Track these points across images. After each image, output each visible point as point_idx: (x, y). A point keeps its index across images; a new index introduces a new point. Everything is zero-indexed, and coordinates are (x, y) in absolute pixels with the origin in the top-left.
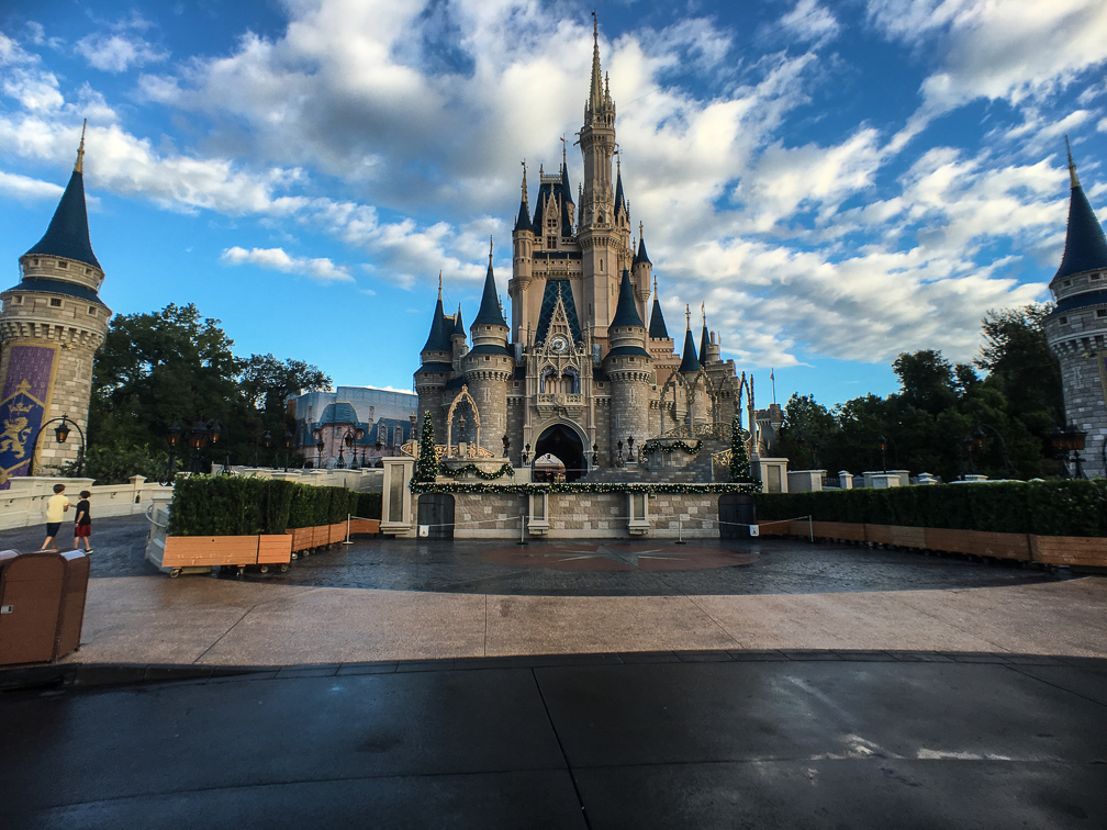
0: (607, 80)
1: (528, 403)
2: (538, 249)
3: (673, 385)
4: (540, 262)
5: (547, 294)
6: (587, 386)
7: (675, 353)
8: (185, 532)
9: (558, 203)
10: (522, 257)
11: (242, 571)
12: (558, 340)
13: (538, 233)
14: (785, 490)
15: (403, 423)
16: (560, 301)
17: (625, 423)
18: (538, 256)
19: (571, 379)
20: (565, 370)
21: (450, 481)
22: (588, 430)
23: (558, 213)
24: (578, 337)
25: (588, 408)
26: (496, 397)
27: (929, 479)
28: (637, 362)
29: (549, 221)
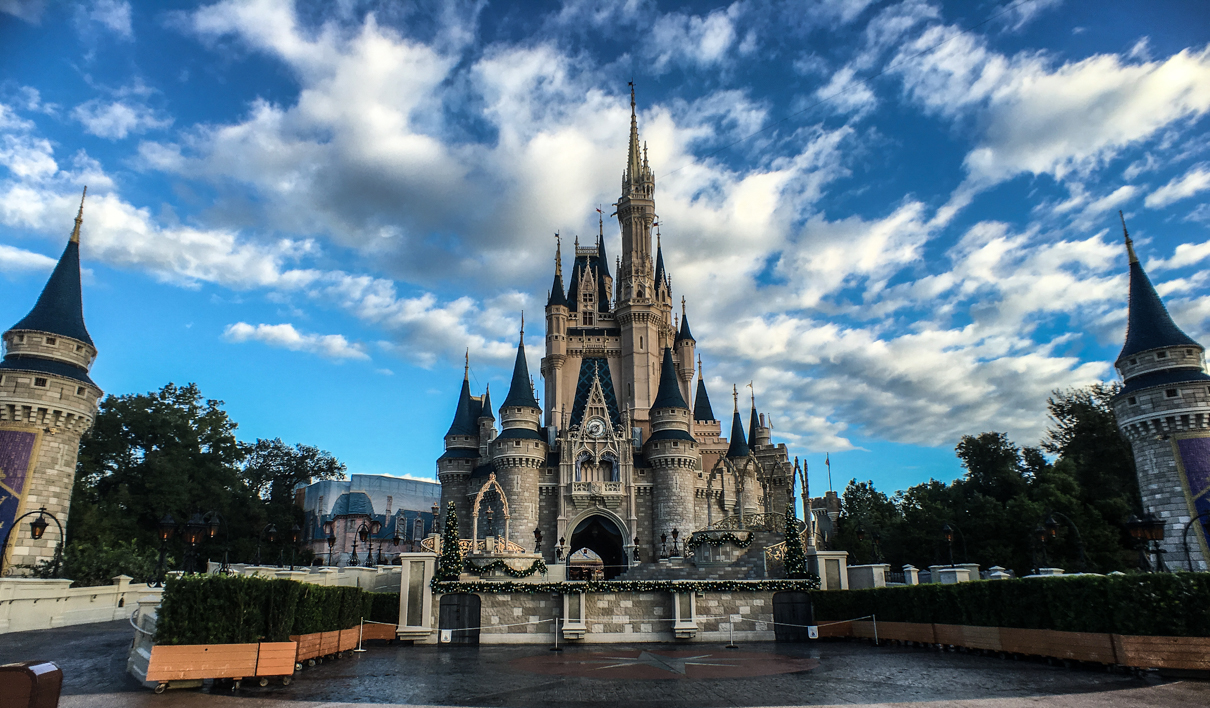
0: (645, 149)
1: (562, 493)
2: (573, 325)
3: (721, 471)
4: (575, 339)
5: (582, 373)
6: (627, 473)
7: (722, 436)
8: (175, 640)
9: (594, 276)
10: (555, 334)
11: (238, 684)
12: (595, 423)
13: (573, 308)
14: (845, 586)
15: (424, 515)
16: (597, 381)
17: (669, 514)
18: (573, 333)
19: (609, 466)
20: (603, 456)
21: (476, 580)
22: (629, 522)
23: (594, 287)
24: (617, 420)
25: (628, 498)
26: (527, 485)
27: (1001, 573)
28: (681, 446)
29: (585, 295)
